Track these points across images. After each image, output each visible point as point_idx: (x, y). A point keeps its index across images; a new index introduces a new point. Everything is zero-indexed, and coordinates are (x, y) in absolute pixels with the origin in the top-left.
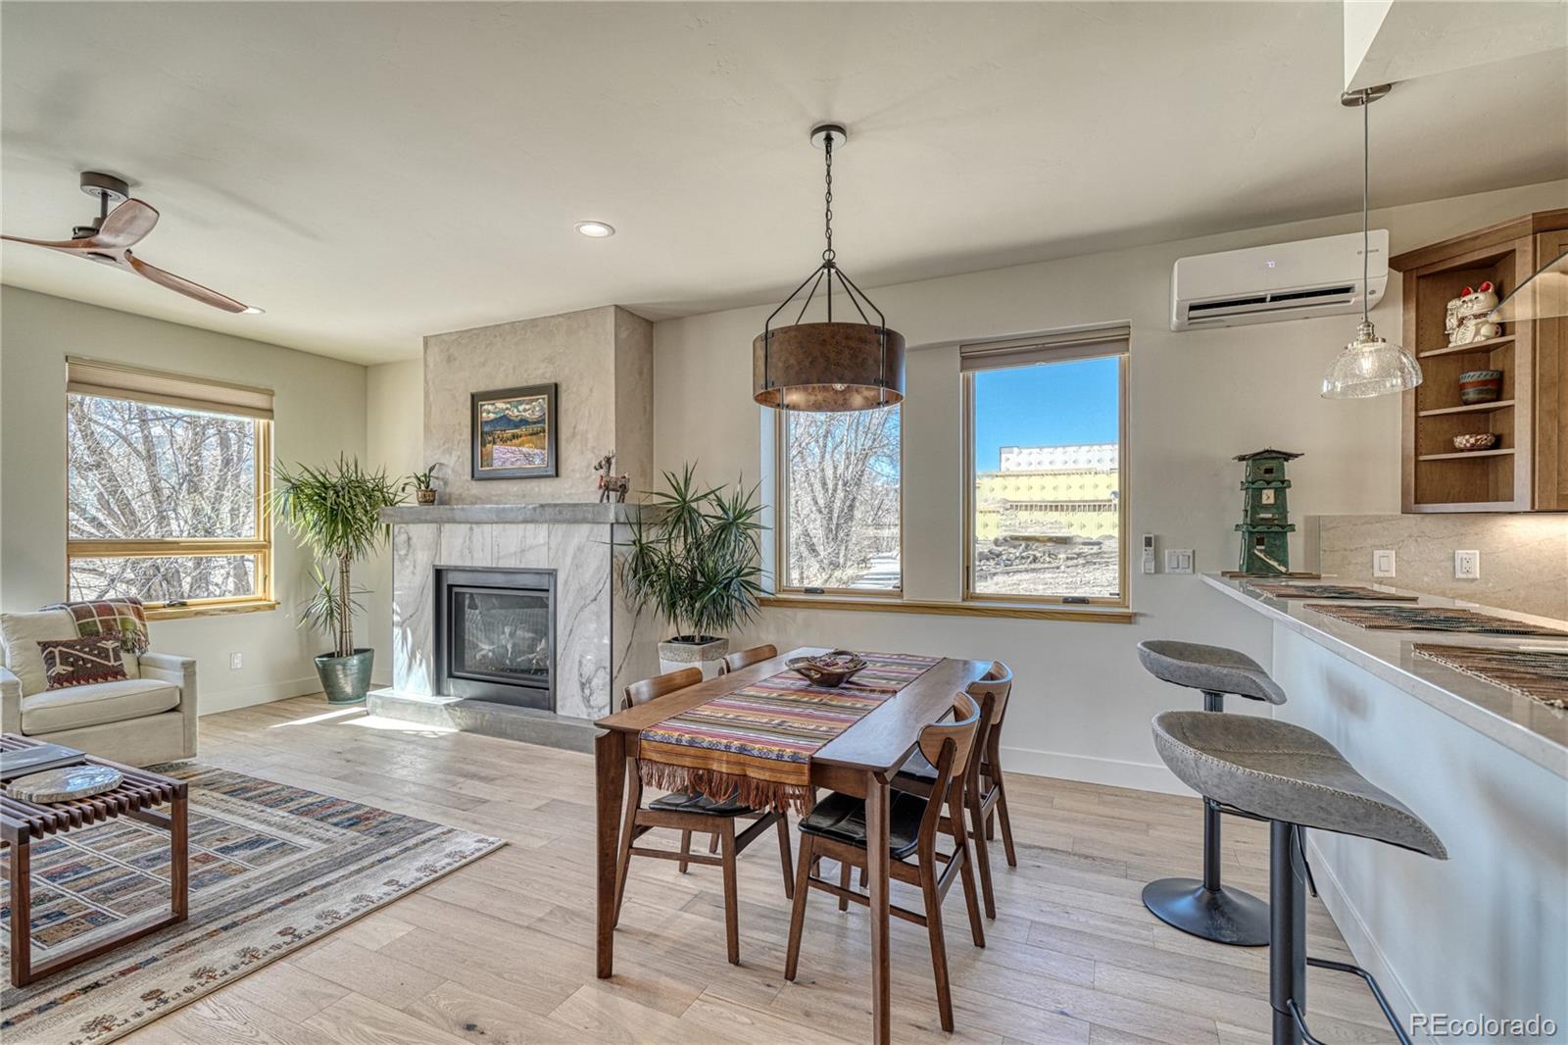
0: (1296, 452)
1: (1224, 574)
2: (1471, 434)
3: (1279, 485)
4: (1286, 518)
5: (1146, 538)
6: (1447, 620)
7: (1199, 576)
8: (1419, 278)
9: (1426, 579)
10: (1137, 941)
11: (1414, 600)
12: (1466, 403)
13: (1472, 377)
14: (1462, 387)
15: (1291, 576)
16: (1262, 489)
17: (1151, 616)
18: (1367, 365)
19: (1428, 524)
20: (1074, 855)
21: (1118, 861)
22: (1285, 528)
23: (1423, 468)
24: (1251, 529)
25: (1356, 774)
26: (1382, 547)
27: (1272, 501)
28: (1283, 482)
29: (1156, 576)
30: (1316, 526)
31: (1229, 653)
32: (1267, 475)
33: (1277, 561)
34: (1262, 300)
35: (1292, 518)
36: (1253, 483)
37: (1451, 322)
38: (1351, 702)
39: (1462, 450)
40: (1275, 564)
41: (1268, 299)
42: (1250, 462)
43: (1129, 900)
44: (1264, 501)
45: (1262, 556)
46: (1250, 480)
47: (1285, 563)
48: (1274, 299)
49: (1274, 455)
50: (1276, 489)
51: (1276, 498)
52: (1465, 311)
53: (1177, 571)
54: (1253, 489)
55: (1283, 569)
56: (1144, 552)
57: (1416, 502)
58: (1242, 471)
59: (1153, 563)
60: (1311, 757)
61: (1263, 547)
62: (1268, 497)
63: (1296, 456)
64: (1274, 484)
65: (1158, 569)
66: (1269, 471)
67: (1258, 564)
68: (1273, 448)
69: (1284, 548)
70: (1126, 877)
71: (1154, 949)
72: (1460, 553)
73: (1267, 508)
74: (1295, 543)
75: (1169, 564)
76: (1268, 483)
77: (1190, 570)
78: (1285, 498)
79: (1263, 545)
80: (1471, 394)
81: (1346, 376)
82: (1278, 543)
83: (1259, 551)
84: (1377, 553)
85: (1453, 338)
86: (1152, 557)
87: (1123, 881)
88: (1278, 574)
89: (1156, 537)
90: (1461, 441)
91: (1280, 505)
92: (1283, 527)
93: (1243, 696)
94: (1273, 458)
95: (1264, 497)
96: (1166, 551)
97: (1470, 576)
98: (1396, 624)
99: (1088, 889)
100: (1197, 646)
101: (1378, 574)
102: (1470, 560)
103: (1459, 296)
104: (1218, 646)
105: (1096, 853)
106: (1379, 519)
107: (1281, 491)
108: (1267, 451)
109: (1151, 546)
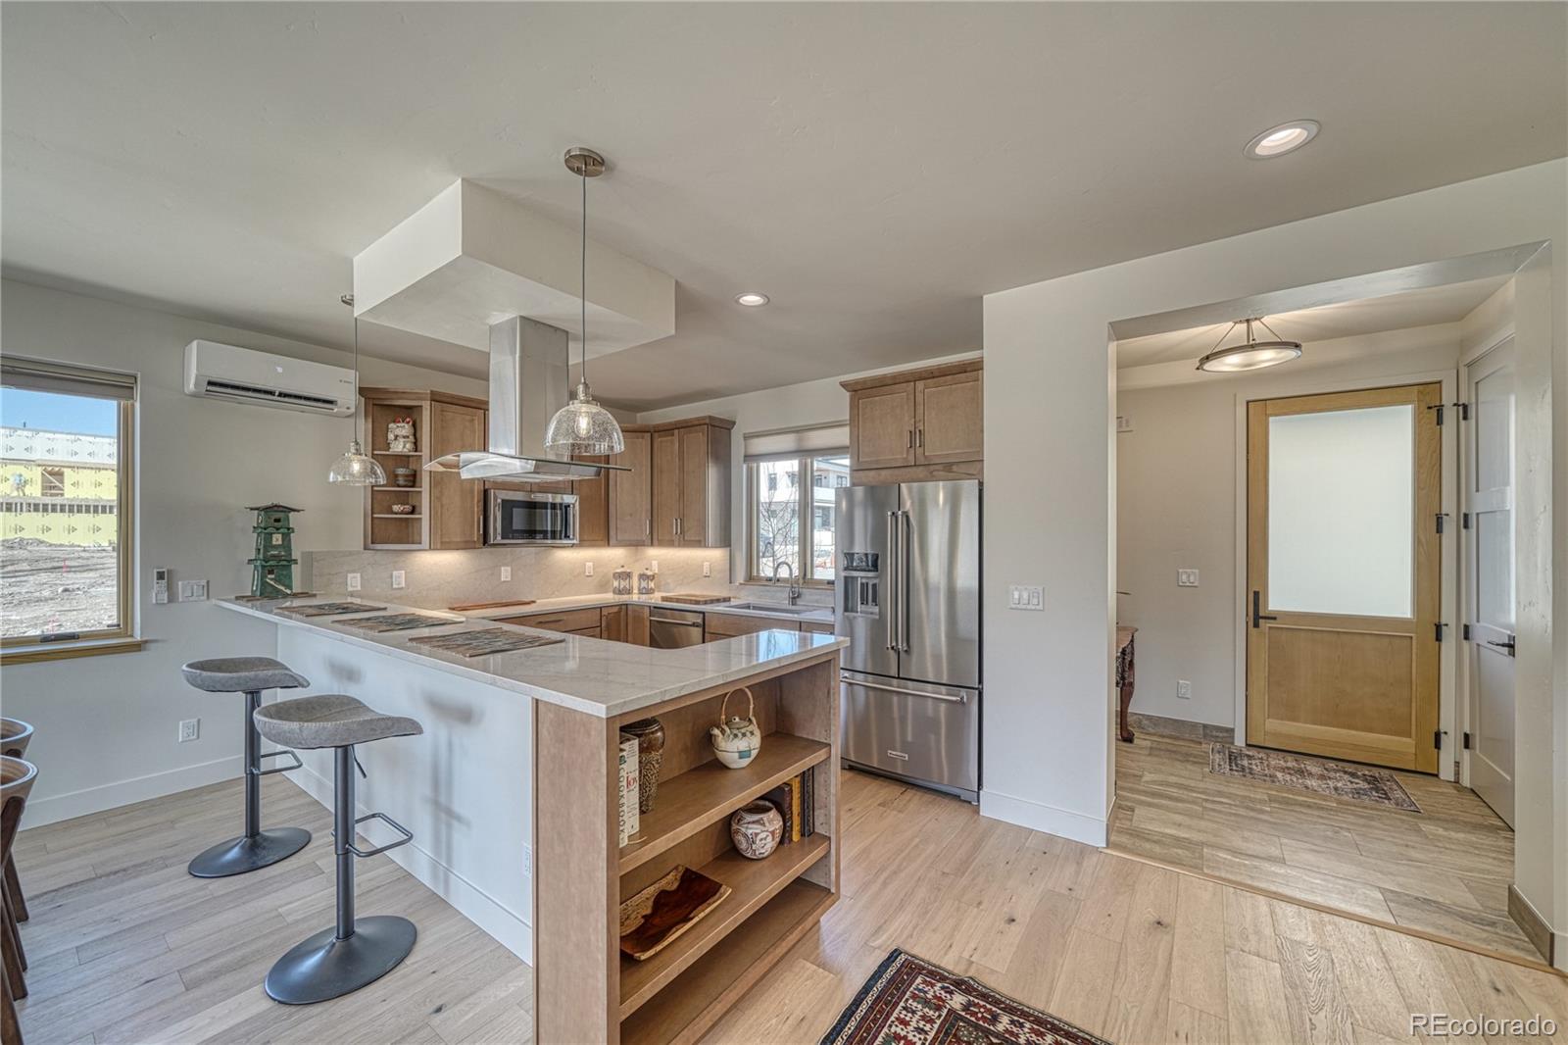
0: (297, 508)
1: (237, 598)
2: (402, 504)
3: (286, 531)
4: (291, 554)
5: (158, 573)
6: (410, 621)
7: (214, 601)
8: (374, 405)
9: (377, 590)
10: (196, 902)
11: (385, 609)
12: (399, 486)
13: (401, 471)
14: (396, 476)
15: (295, 596)
16: (272, 534)
17: (163, 641)
18: (356, 467)
19: (378, 556)
20: (100, 877)
21: (152, 860)
22: (291, 561)
23: (376, 521)
24: (264, 563)
25: (373, 711)
26: (354, 571)
27: (280, 542)
28: (289, 529)
29: (170, 605)
30: (309, 557)
31: (260, 659)
32: (276, 524)
33: (283, 585)
34: (271, 393)
35: (296, 554)
36: (265, 529)
37: (391, 436)
38: (350, 674)
39: (396, 513)
40: (283, 588)
41: (277, 394)
42: (263, 513)
43: (176, 881)
44: (274, 543)
45: (272, 582)
46: (262, 525)
47: (290, 588)
48: (280, 395)
49: (281, 509)
50: (283, 534)
51: (283, 540)
52: (398, 432)
53: (191, 599)
54: (264, 532)
55: (289, 592)
56: (155, 586)
57: (372, 543)
58: (254, 519)
59: (166, 594)
60: (349, 709)
61: (273, 576)
62: (277, 539)
63: (298, 511)
64: (282, 530)
65: (172, 599)
66: (277, 520)
67: (269, 589)
68: (281, 504)
69: (290, 577)
70: (167, 866)
71: (215, 898)
72: (395, 573)
73: (276, 547)
74: (296, 571)
75: (183, 592)
76: (278, 529)
77: (205, 597)
78: (290, 540)
79: (273, 573)
80: (401, 481)
81: (345, 474)
82: (285, 573)
83: (270, 579)
84: (350, 576)
85: (392, 446)
86: (164, 589)
87: (168, 870)
88: (286, 596)
89: (169, 572)
90: (396, 508)
91: (287, 545)
92: (289, 561)
93: (282, 687)
94: (282, 511)
95: (274, 539)
96: (180, 583)
97: (400, 586)
98: (389, 628)
99: (130, 893)
100: (232, 659)
101: (350, 589)
102: (400, 578)
103: (394, 422)
104: (250, 656)
105: (125, 866)
106: (351, 554)
107: (286, 537)
108: (276, 506)
109: (163, 579)
